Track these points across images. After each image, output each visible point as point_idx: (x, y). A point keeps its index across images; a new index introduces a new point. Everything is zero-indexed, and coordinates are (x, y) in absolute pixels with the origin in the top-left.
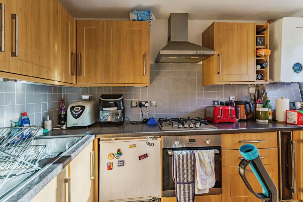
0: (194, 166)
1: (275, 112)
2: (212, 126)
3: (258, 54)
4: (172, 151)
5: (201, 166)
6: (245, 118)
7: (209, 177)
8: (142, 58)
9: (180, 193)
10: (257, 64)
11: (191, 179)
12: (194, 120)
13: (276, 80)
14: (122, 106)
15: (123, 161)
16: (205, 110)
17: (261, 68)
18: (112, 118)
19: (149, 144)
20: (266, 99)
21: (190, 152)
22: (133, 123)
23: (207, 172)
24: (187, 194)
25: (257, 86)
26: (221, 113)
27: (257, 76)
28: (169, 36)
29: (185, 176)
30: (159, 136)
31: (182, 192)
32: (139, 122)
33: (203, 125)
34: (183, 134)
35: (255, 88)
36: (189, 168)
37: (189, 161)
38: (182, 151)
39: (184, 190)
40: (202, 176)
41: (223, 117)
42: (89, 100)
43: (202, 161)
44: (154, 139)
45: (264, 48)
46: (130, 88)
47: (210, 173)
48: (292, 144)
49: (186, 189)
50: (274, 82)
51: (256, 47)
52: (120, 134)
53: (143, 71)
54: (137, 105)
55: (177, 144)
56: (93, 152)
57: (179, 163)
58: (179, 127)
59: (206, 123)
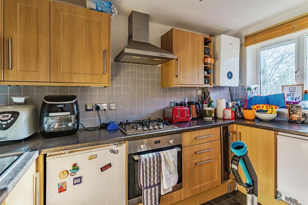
0: (160, 167)
1: (216, 110)
2: (174, 126)
3: (206, 62)
4: (138, 156)
5: (166, 166)
6: (196, 117)
7: (173, 175)
8: (102, 54)
9: (147, 198)
10: (205, 70)
11: (157, 181)
12: (156, 121)
13: (217, 85)
14: (76, 110)
15: (80, 178)
16: (164, 111)
17: (207, 74)
18: (60, 125)
19: (113, 151)
20: (210, 100)
21: (156, 153)
22: (89, 129)
23: (171, 170)
24: (153, 197)
25: (203, 89)
26: (179, 113)
27: (205, 81)
28: (129, 35)
29: (152, 179)
30: (124, 142)
31: (149, 196)
32: (96, 128)
33: (165, 125)
34: (149, 137)
35: (201, 91)
36: (156, 170)
37: (156, 163)
38: (148, 154)
39: (151, 194)
40: (167, 176)
41: (181, 117)
42: (25, 103)
43: (167, 161)
44: (118, 146)
45: (209, 57)
46: (84, 89)
47: (174, 171)
48: (229, 136)
49: (153, 192)
50: (215, 86)
51: (204, 56)
52: (77, 145)
53: (103, 70)
54: (92, 108)
55: (143, 148)
56: (36, 175)
57: (146, 167)
58: (144, 129)
59: (167, 123)
